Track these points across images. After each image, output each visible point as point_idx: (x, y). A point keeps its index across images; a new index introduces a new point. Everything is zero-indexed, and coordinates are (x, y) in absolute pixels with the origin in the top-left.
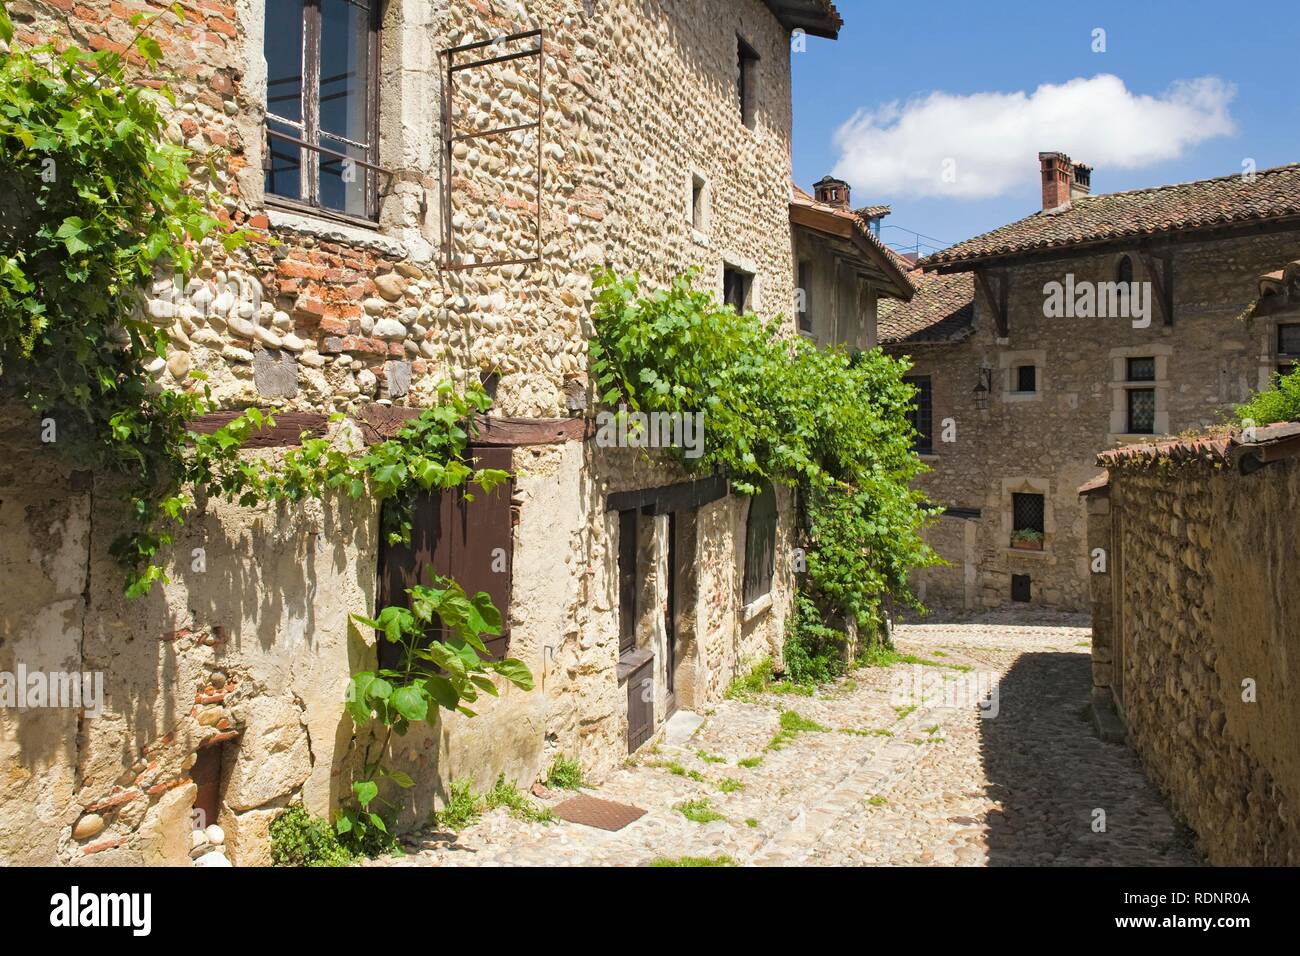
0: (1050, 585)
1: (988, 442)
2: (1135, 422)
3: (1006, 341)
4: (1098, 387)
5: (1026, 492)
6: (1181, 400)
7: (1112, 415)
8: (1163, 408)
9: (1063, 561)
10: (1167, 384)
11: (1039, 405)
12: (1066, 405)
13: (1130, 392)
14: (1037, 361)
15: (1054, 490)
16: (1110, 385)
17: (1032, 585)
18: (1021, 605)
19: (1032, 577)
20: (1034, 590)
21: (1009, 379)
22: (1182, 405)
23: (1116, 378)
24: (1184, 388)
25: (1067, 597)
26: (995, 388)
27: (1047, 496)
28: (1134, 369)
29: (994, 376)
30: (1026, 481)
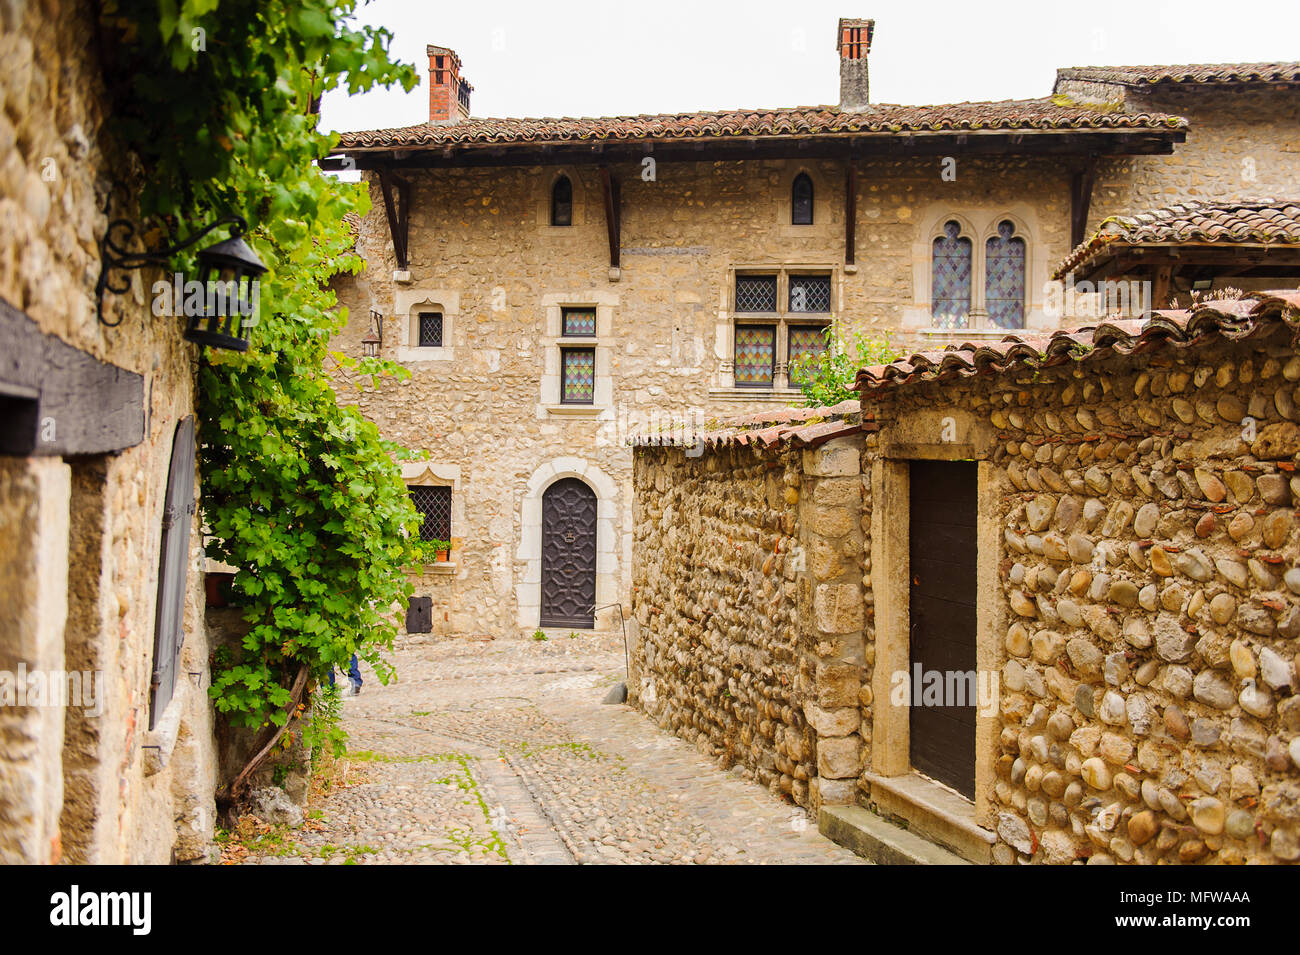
0: (457, 607)
1: (377, 416)
2: (568, 391)
3: (405, 276)
4: (526, 343)
5: (428, 483)
6: (627, 363)
7: (543, 380)
8: (607, 373)
9: (476, 574)
10: (612, 342)
11: (449, 364)
12: (484, 364)
13: (565, 351)
14: (447, 306)
15: (466, 479)
16: (542, 341)
17: (434, 609)
18: (419, 637)
19: (434, 598)
20: (436, 616)
21: (407, 329)
22: (629, 368)
23: (549, 333)
24: (631, 348)
25: (481, 621)
26: (388, 342)
27: (456, 487)
28: (569, 324)
29: (386, 323)
30: (429, 469)
